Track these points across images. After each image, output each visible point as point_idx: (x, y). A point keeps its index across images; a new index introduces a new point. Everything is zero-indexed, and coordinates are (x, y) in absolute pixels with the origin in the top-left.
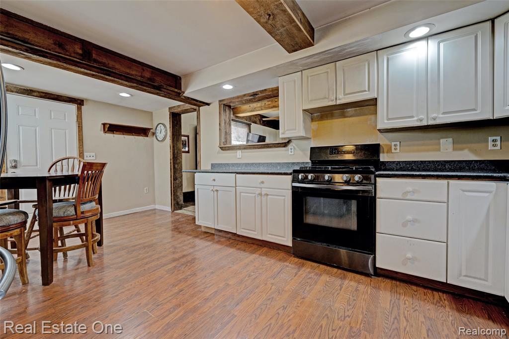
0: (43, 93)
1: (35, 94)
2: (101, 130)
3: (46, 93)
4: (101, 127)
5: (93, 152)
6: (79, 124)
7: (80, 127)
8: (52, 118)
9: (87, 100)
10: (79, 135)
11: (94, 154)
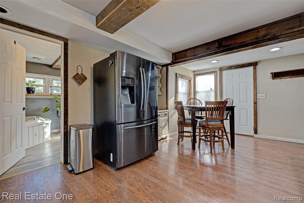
0: (236, 66)
1: (233, 68)
2: (270, 78)
3: (237, 66)
4: (270, 76)
5: (263, 93)
6: (254, 77)
7: (255, 79)
8: (241, 77)
9: (260, 61)
10: (254, 84)
11: (264, 95)
